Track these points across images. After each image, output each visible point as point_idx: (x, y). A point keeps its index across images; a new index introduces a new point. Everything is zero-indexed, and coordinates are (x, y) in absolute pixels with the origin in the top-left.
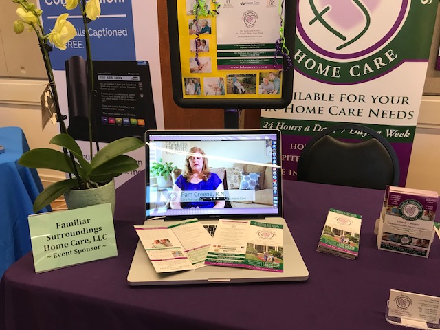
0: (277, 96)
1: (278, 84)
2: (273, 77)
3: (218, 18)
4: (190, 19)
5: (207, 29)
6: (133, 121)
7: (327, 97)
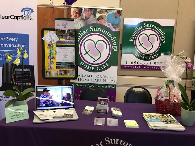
0: (73, 76)
1: (74, 73)
2: (72, 71)
3: (57, 55)
4: (49, 55)
5: (53, 58)
6: (27, 84)
7: (91, 76)
